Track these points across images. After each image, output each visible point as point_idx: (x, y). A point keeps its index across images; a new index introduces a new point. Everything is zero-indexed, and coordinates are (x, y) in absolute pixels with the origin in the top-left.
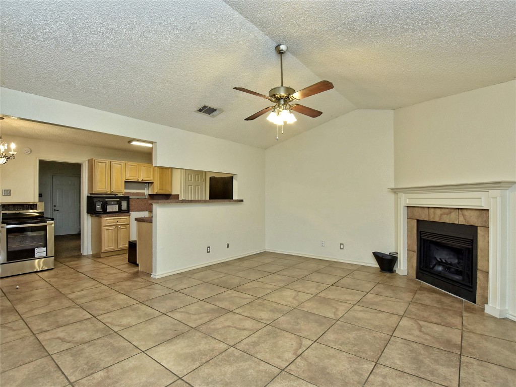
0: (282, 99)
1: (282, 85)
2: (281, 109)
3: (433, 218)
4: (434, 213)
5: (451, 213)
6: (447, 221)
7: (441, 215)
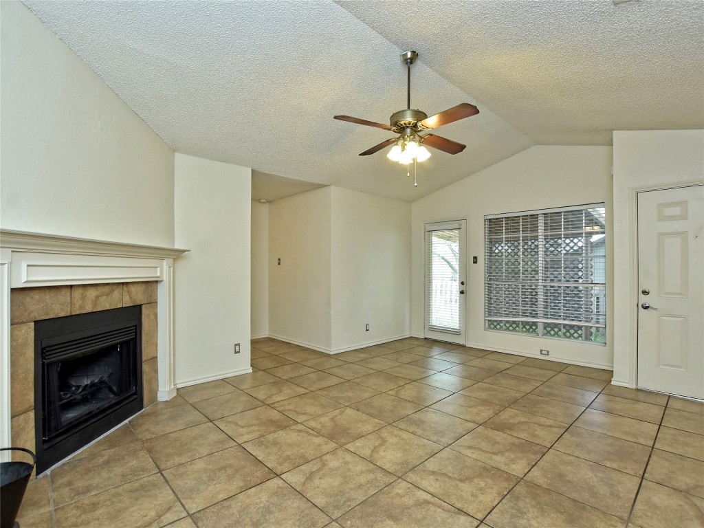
0: (407, 127)
1: (409, 107)
2: (406, 142)
3: (81, 307)
4: (83, 297)
5: (112, 291)
6: (108, 307)
7: (97, 297)
